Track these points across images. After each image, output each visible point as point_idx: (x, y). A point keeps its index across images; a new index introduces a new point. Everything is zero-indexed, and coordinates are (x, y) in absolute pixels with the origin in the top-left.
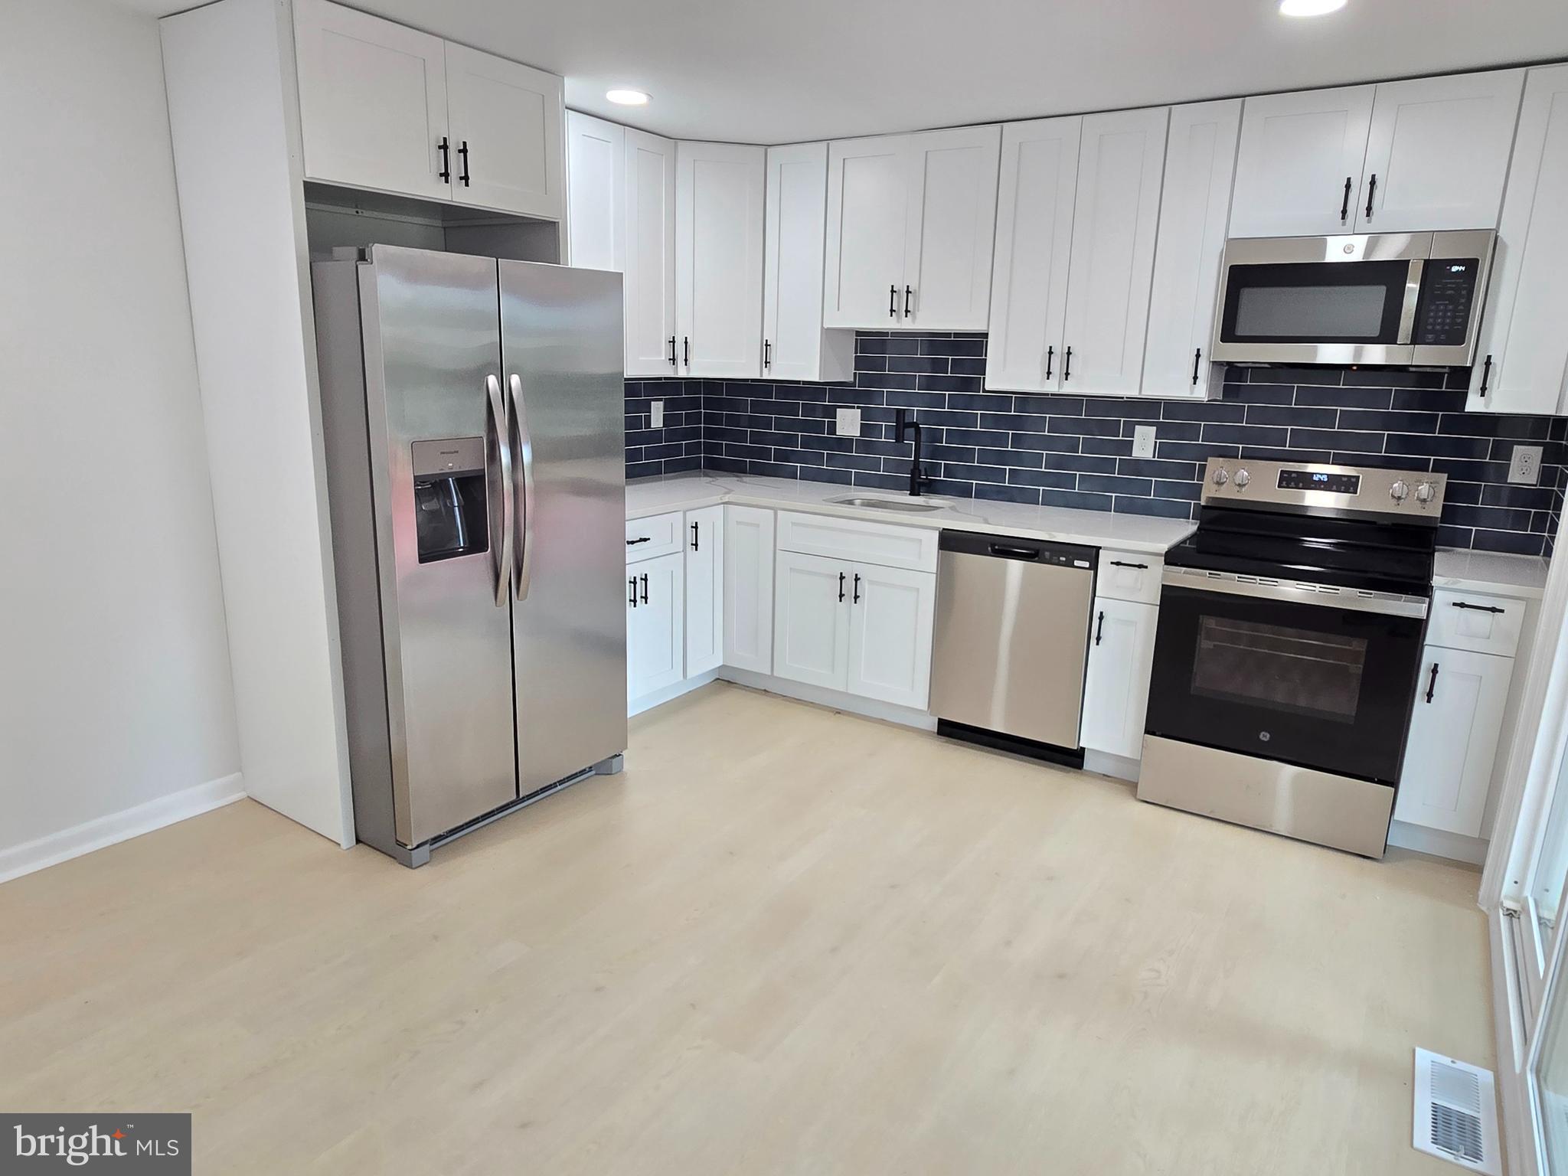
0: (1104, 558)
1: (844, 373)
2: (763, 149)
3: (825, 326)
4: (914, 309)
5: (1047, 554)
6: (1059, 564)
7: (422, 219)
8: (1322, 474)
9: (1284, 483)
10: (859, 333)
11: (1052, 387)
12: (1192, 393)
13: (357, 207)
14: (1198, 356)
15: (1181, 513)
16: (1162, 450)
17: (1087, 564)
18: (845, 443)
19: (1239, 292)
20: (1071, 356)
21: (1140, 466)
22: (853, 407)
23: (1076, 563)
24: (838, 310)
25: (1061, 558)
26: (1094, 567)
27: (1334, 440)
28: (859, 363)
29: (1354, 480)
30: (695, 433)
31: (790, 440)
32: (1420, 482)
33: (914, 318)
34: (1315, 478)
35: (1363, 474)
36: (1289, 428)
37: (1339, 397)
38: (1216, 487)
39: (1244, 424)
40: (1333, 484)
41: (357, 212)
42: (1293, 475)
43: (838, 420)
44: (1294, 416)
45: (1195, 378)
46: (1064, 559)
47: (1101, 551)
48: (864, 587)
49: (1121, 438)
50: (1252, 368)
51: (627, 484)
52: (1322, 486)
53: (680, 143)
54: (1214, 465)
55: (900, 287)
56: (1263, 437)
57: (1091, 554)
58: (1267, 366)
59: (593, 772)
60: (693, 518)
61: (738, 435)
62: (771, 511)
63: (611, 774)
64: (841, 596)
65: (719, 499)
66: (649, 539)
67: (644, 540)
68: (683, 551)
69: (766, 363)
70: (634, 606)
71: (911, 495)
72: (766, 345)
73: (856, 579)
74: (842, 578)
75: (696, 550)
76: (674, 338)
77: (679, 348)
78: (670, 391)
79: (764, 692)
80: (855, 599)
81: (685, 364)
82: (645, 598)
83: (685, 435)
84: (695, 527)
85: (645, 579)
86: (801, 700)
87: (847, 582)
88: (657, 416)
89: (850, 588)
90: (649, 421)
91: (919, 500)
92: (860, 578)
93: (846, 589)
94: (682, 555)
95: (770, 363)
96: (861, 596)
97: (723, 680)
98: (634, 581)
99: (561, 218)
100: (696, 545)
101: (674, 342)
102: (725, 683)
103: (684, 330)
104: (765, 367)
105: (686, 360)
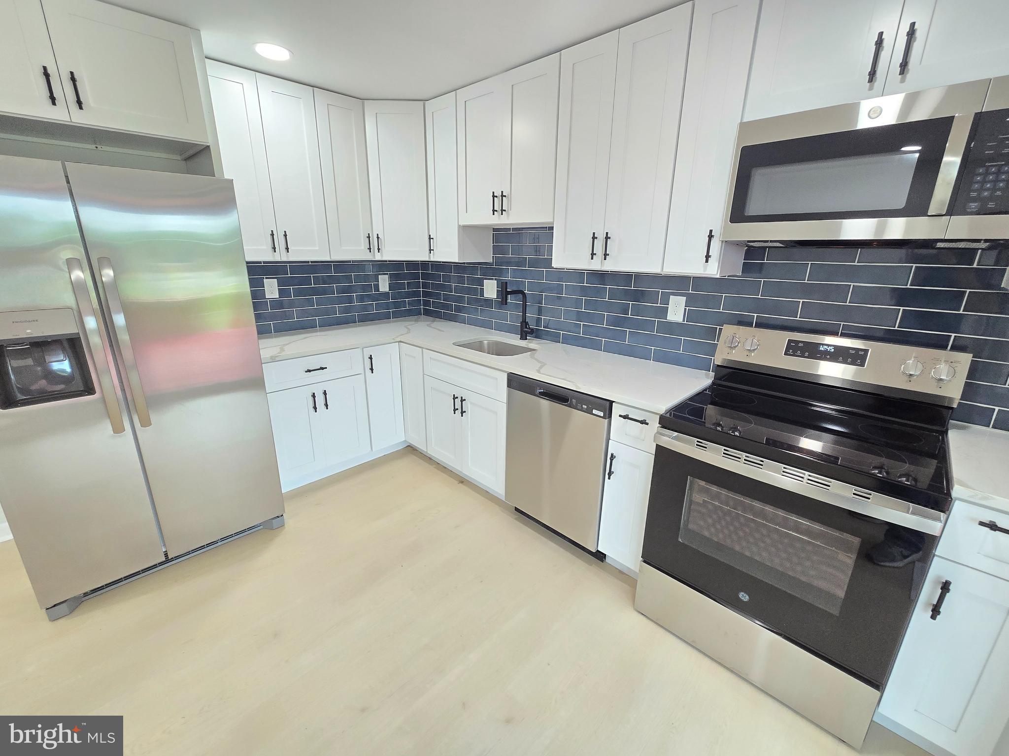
0: (616, 410)
1: (486, 256)
2: (422, 103)
3: (461, 223)
4: (508, 209)
5: (573, 401)
6: (582, 410)
7: (165, 154)
8: (829, 345)
9: (791, 351)
10: (494, 230)
11: (597, 265)
12: (705, 270)
13: (95, 143)
14: (711, 236)
15: (704, 366)
16: (689, 316)
17: (602, 414)
18: (489, 302)
19: (750, 173)
20: (609, 240)
21: (672, 327)
22: (492, 279)
23: (595, 412)
24: (467, 212)
25: (584, 406)
26: (609, 415)
27: (846, 313)
28: (496, 250)
29: (862, 353)
30: (417, 294)
31: (462, 300)
32: (938, 360)
33: (508, 215)
34: (822, 348)
35: (871, 347)
36: (801, 301)
37: (853, 274)
38: (728, 350)
39: (759, 297)
40: (840, 355)
41: (97, 147)
42: (800, 345)
43: (484, 287)
44: (807, 291)
45: (708, 257)
46: (586, 407)
47: (613, 403)
48: (467, 406)
49: (659, 305)
50: (770, 247)
52: (828, 357)
53: (366, 101)
54: (728, 330)
55: (497, 194)
56: (777, 308)
57: (607, 406)
58: (778, 245)
59: (261, 527)
60: (368, 352)
61: (438, 296)
62: (420, 349)
63: (273, 529)
64: (455, 410)
65: (393, 339)
66: (326, 368)
67: (322, 368)
68: (363, 373)
69: (430, 250)
70: (316, 411)
71: (520, 339)
72: (430, 238)
73: (462, 400)
74: (455, 398)
75: (372, 373)
76: (369, 234)
77: (372, 241)
78: (396, 269)
79: (429, 459)
80: (462, 412)
81: (379, 252)
82: (326, 405)
83: (408, 295)
84: (371, 358)
85: (325, 393)
86: (446, 468)
87: (458, 401)
88: (384, 284)
89: (459, 406)
90: (377, 287)
91: (523, 343)
92: (465, 400)
93: (458, 406)
94: (362, 376)
95: (433, 250)
96: (465, 412)
97: (412, 447)
98: (314, 396)
99: (210, 142)
100: (372, 369)
101: (369, 237)
102: (411, 450)
103: (377, 230)
104: (430, 253)
105: (379, 249)
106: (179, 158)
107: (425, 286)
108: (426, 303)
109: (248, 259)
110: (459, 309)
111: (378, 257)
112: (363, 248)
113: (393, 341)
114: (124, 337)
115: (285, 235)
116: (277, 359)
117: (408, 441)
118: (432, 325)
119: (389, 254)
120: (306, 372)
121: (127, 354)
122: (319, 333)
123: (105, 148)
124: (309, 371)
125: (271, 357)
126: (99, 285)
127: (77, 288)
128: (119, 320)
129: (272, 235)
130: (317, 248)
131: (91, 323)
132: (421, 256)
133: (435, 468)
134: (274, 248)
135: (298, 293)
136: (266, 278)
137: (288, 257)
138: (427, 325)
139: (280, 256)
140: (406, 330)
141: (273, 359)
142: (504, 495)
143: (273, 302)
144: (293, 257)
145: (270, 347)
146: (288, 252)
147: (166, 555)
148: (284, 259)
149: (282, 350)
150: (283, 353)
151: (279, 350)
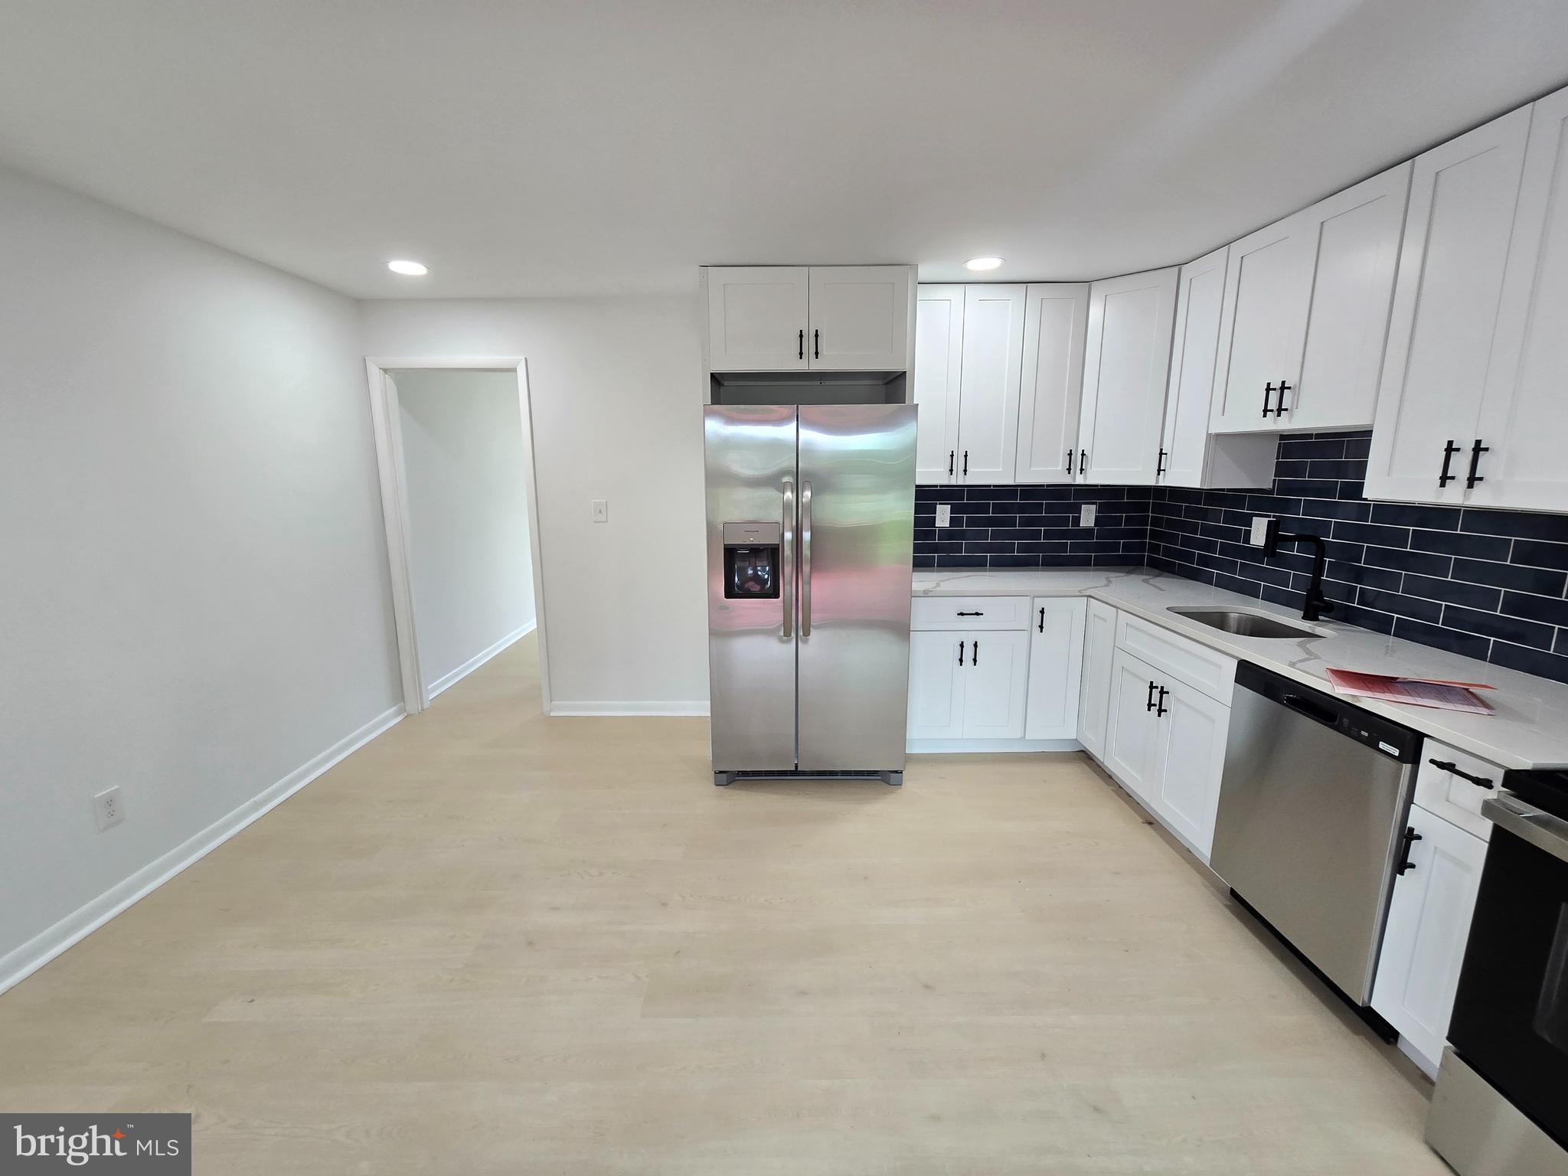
0: (1429, 750)
2: (1176, 269)
3: (1213, 430)
4: (1291, 407)
5: (1346, 721)
6: (1359, 739)
7: (871, 381)
10: (1280, 438)
17: (1396, 752)
18: (1254, 552)
22: (1264, 516)
23: (1382, 745)
24: (1224, 414)
25: (1363, 733)
26: (1412, 757)
28: (1280, 469)
30: (1140, 534)
31: (1210, 546)
33: (1291, 416)
43: (1253, 529)
46: (1366, 734)
47: (1425, 739)
48: (1169, 703)
51: (913, 571)
55: (1275, 384)
57: (1410, 743)
60: (1040, 603)
61: (1172, 539)
62: (1115, 609)
63: (889, 784)
64: (1150, 705)
65: (1080, 591)
66: (982, 614)
67: (977, 614)
68: (1029, 630)
69: (1159, 470)
70: (961, 665)
71: (1303, 618)
72: (1161, 454)
73: (1162, 692)
74: (1152, 687)
75: (1041, 631)
76: (1071, 451)
77: (1075, 459)
78: (1108, 496)
79: (1107, 777)
80: (1160, 711)
81: (1081, 473)
82: (975, 660)
83: (1124, 534)
84: (1042, 612)
85: (976, 645)
86: (1131, 797)
87: (1156, 693)
88: (1088, 516)
89: (1158, 699)
90: (1077, 521)
91: (1306, 626)
92: (1167, 693)
93: (1155, 700)
94: (1025, 634)
95: (1164, 470)
96: (1165, 711)
97: (1086, 754)
98: (962, 645)
99: (907, 368)
100: (1041, 627)
101: (1070, 454)
102: (1084, 757)
103: (1084, 444)
104: (1159, 474)
105: (1082, 470)
106: (881, 382)
107: (1156, 522)
108: (1154, 549)
109: (918, 482)
110: (1205, 561)
111: (1080, 480)
112: (1060, 468)
113: (1079, 594)
114: (806, 551)
115: (966, 456)
116: (930, 594)
117: (1080, 740)
118: (1151, 581)
119: (1098, 475)
120: (958, 614)
121: (806, 568)
122: (987, 573)
123: (827, 383)
124: (962, 614)
125: (924, 591)
126: (800, 505)
127: (786, 506)
128: (807, 536)
129: (952, 456)
130: (1001, 470)
131: (788, 536)
132: (1145, 478)
133: (1112, 790)
134: (951, 470)
135: (971, 522)
136: (940, 504)
137: (964, 480)
138: (1143, 580)
139: (957, 479)
140: (1104, 582)
141: (926, 594)
142: (1209, 857)
143: (942, 530)
144: (971, 480)
145: (924, 581)
146: (965, 474)
147: (796, 767)
148: (960, 483)
149: (938, 585)
150: (938, 589)
151: (935, 585)
